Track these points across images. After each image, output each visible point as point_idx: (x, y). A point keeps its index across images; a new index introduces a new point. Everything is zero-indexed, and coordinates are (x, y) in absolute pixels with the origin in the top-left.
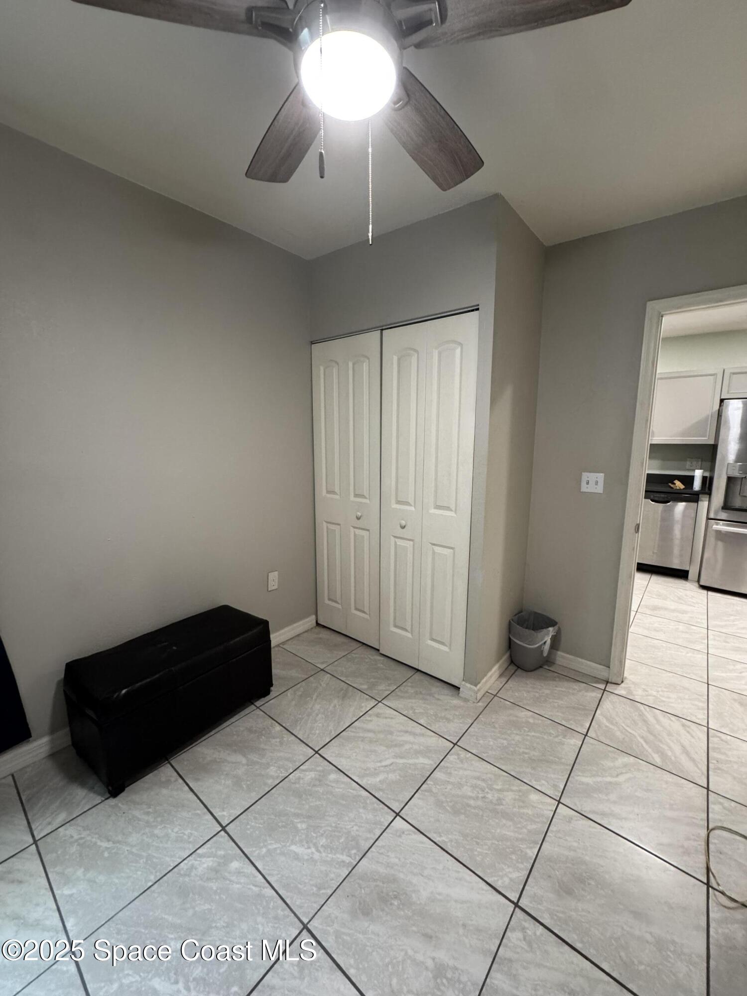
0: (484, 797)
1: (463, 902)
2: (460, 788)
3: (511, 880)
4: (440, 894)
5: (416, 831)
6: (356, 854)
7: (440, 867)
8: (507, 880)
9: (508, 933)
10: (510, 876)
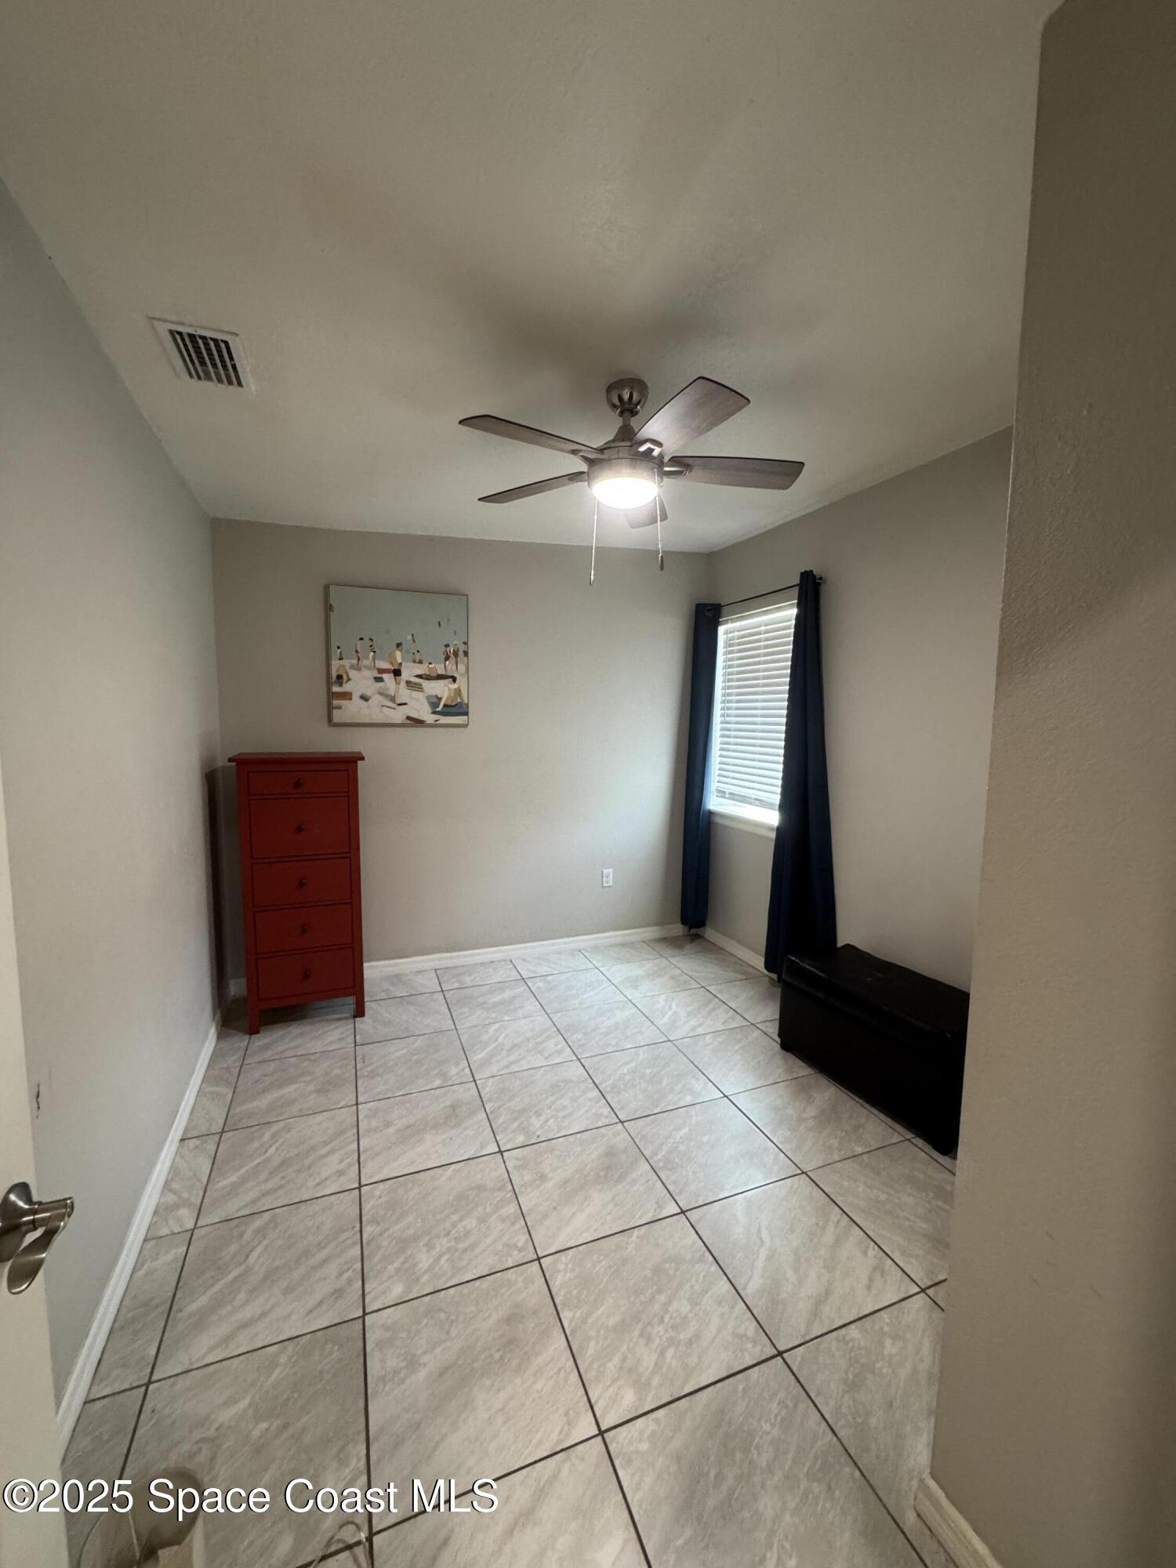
0: (662, 1320)
1: (571, 1218)
2: (689, 1299)
3: (559, 1271)
4: (588, 1205)
5: (654, 1219)
6: (658, 1165)
7: (609, 1218)
8: (561, 1267)
9: (527, 1236)
10: (562, 1273)
